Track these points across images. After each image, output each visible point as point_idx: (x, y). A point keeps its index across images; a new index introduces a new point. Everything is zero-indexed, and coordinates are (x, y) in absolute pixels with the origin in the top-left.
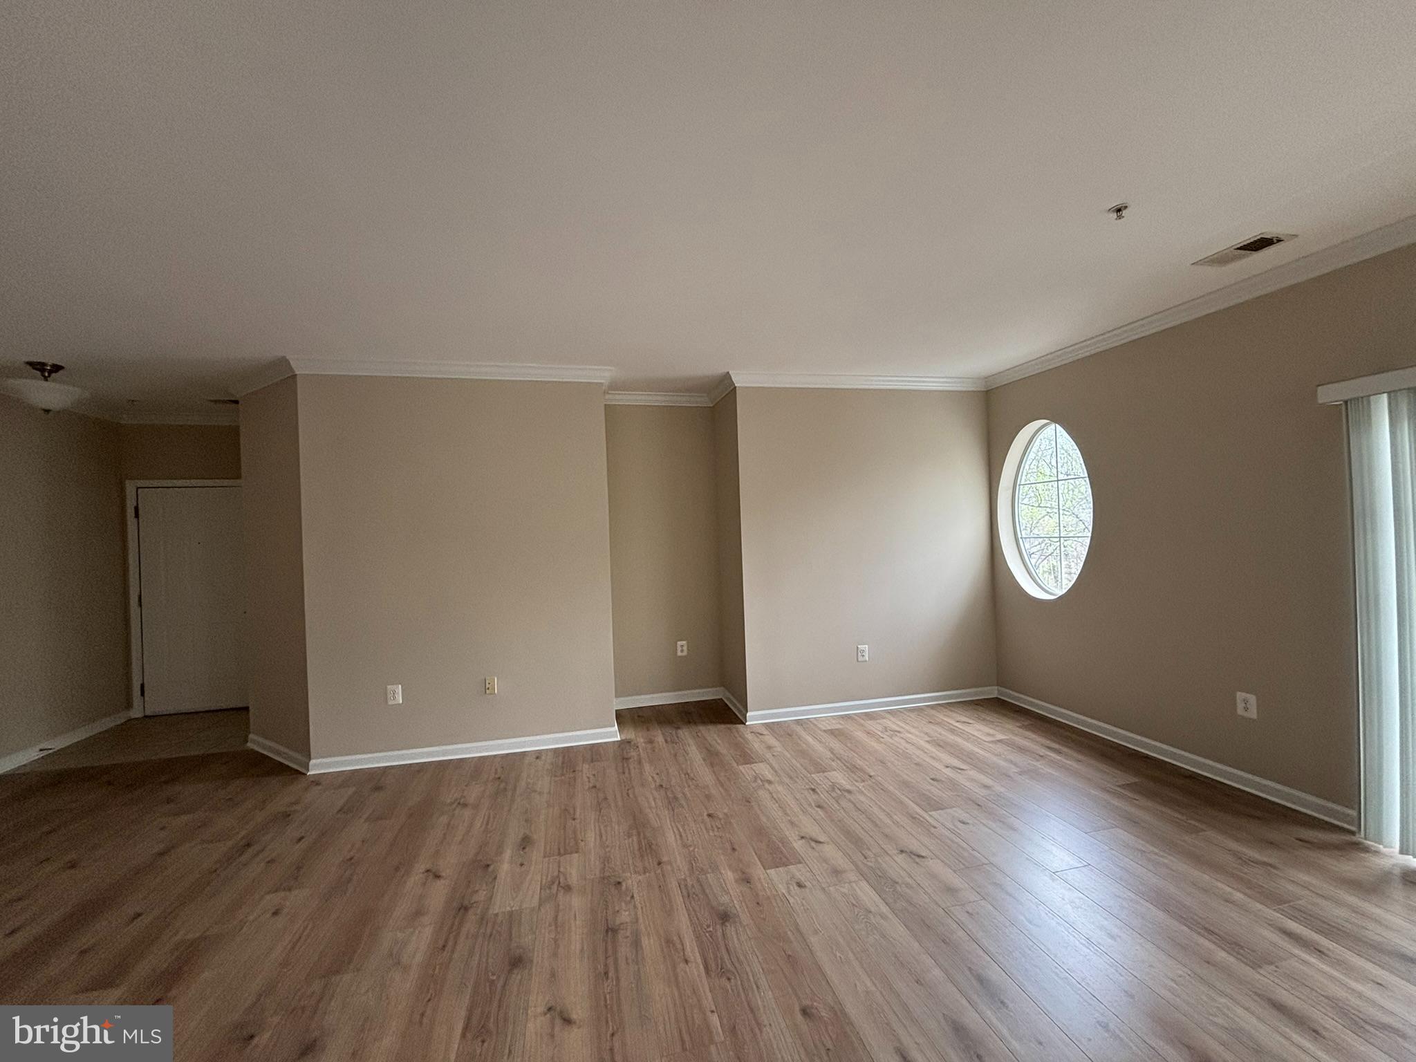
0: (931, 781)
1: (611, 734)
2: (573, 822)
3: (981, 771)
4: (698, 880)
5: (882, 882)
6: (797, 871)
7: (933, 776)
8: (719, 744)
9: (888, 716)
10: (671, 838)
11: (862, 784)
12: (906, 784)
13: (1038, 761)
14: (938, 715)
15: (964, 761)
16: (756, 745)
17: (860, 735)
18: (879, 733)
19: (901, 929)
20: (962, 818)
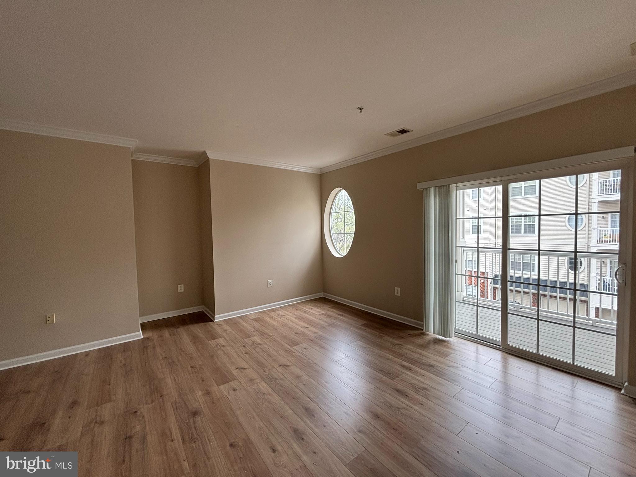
0: (295, 334)
1: (139, 335)
2: (109, 386)
3: (315, 327)
4: (183, 399)
5: (270, 380)
6: (233, 384)
7: (295, 332)
8: (199, 332)
9: (280, 309)
10: (169, 382)
11: (266, 340)
12: (285, 337)
13: (335, 320)
14: (300, 306)
15: (309, 324)
16: (219, 330)
17: (267, 319)
18: (276, 317)
19: (277, 398)
20: (305, 347)
